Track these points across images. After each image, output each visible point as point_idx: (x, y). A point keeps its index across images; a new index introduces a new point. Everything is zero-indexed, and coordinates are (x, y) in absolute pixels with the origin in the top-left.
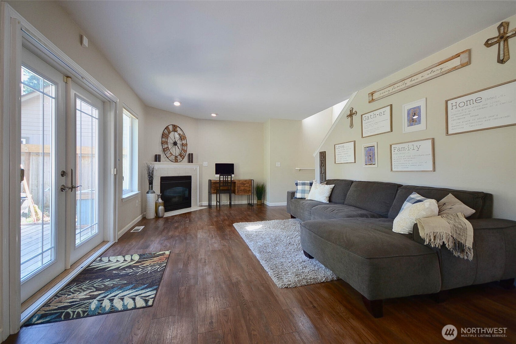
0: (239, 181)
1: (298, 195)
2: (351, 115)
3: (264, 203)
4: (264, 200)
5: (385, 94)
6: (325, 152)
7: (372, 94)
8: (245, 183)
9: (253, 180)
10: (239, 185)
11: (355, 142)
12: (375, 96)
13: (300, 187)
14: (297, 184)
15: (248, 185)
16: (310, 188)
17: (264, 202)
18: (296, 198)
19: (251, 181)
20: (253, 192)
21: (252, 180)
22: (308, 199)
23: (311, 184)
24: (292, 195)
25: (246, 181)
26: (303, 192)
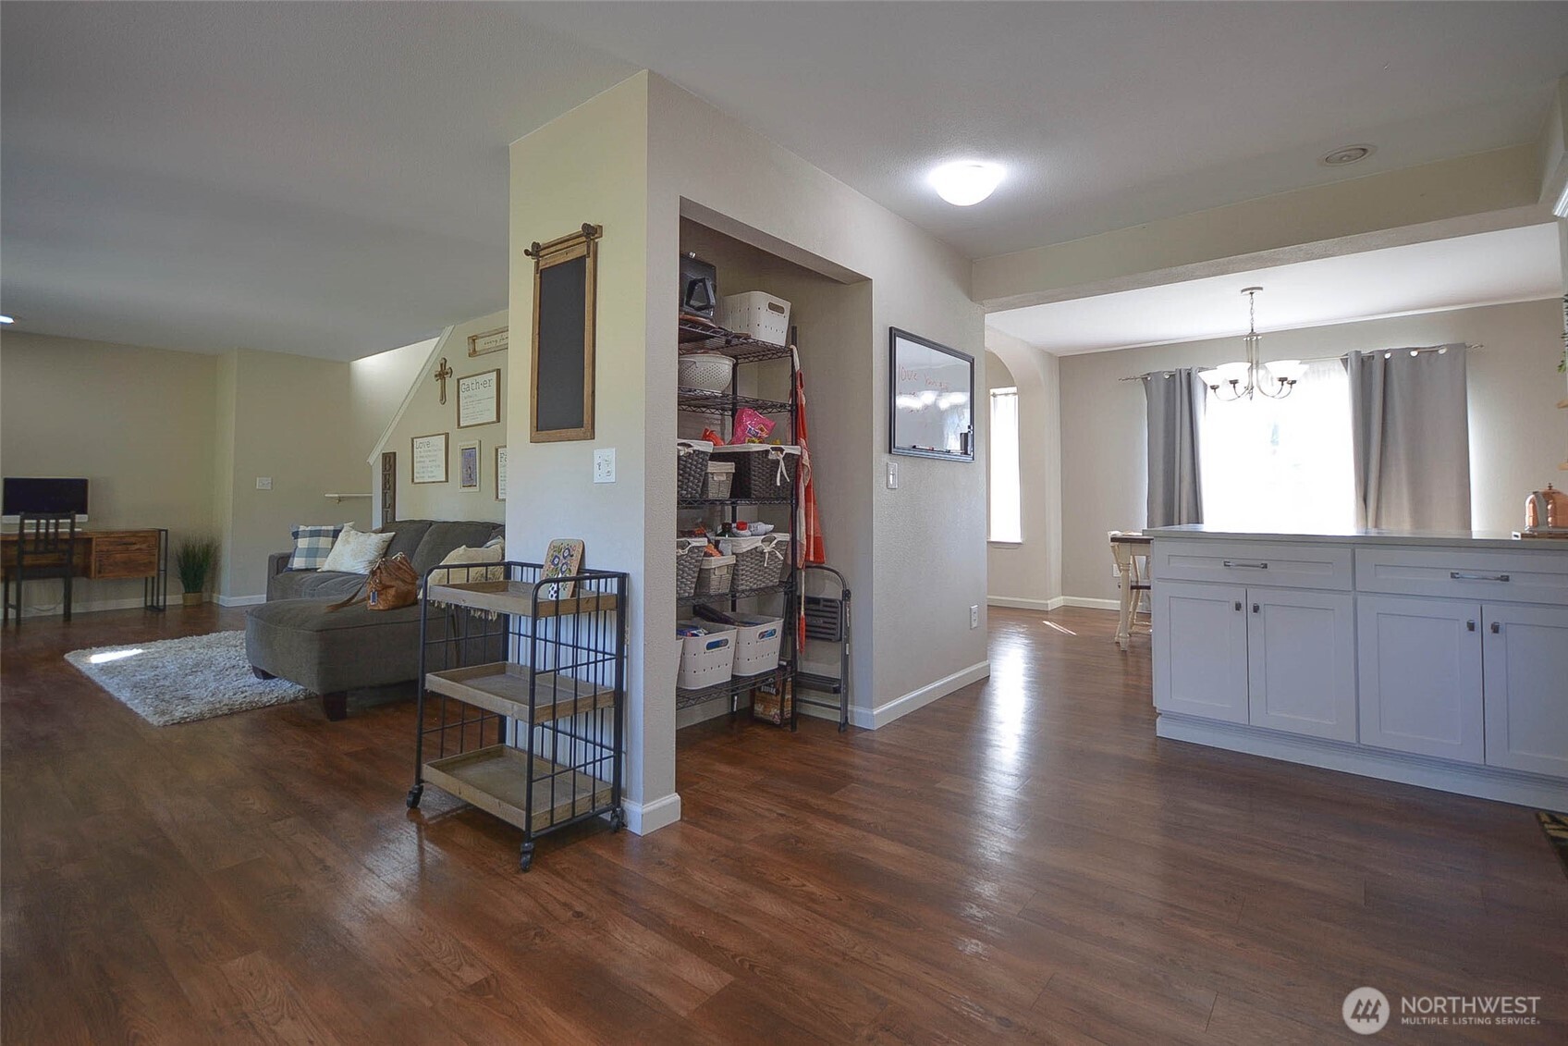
0: (108, 534)
1: (298, 563)
2: (443, 374)
3: (211, 603)
4: (212, 591)
5: (490, 345)
6: (395, 453)
7: (474, 340)
8: (133, 540)
9: (166, 531)
10: (105, 548)
11: (447, 435)
12: (480, 345)
13: (303, 543)
14: (296, 535)
15: (144, 546)
16: (333, 543)
17: (211, 597)
18: (291, 570)
19: (157, 536)
20: (162, 567)
21: (160, 531)
22: (324, 570)
23: (336, 534)
24: (280, 563)
25: (135, 534)
26: (313, 553)
